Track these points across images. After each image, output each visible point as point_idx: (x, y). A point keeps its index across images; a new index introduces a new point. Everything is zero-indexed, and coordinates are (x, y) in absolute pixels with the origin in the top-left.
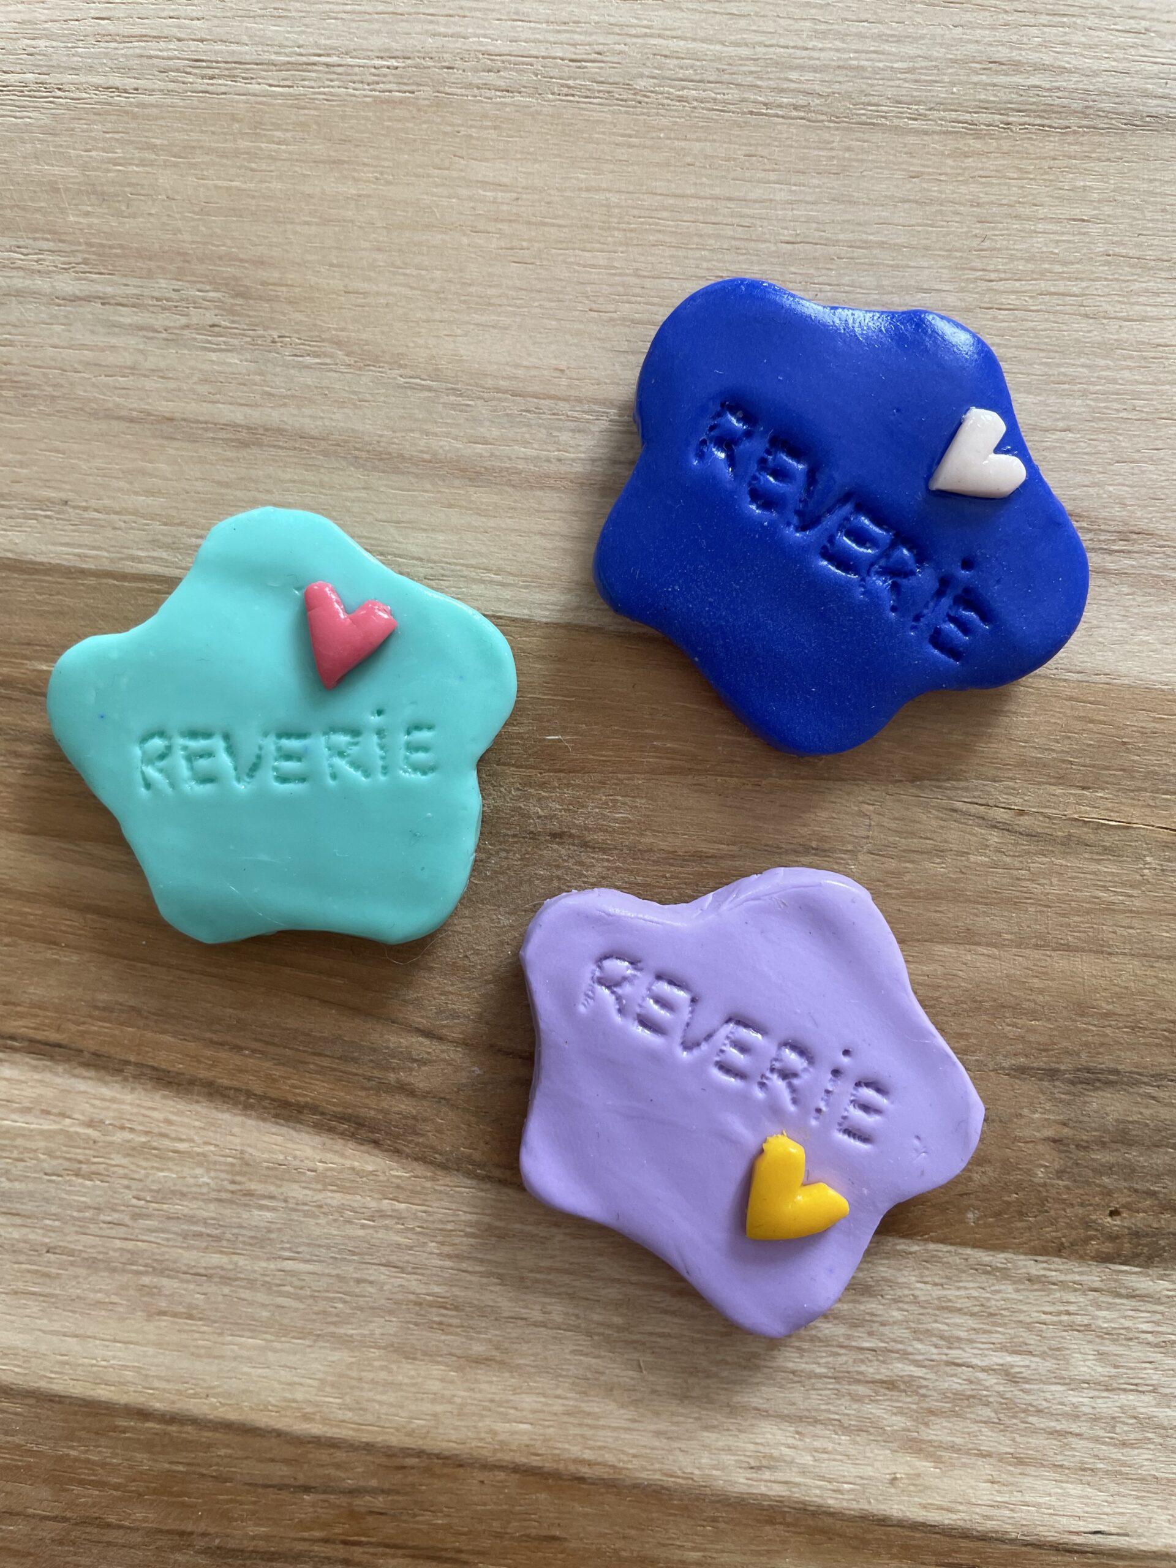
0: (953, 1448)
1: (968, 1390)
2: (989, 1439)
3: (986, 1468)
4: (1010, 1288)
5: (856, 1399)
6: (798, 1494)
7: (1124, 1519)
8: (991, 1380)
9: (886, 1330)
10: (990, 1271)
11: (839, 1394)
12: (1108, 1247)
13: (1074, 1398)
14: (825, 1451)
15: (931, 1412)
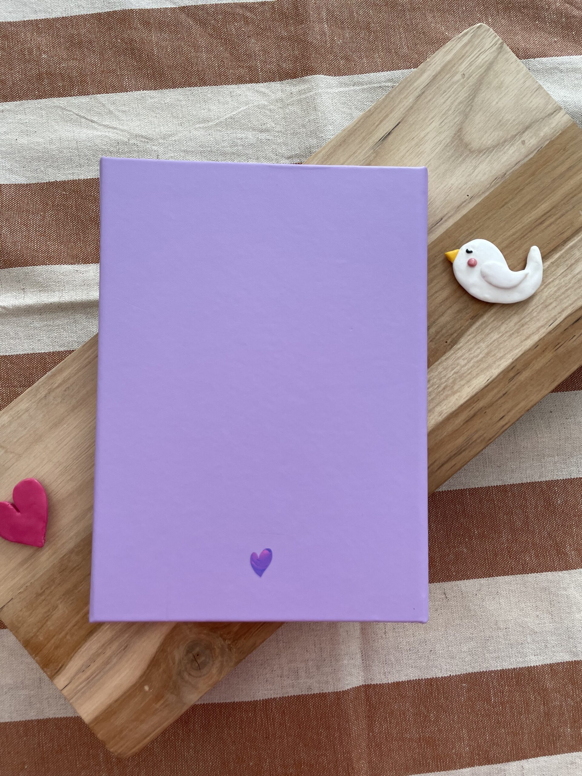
0: (459, 388)
1: (453, 379)
2: (462, 383)
3: (466, 387)
4: (444, 363)
5: (442, 394)
6: (449, 413)
7: (489, 375)
8: (454, 376)
9: (436, 383)
10: (440, 364)
11: (439, 396)
12: (450, 346)
13: (466, 367)
14: (446, 404)
15: (452, 387)
